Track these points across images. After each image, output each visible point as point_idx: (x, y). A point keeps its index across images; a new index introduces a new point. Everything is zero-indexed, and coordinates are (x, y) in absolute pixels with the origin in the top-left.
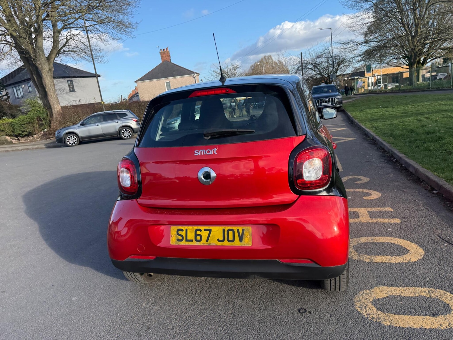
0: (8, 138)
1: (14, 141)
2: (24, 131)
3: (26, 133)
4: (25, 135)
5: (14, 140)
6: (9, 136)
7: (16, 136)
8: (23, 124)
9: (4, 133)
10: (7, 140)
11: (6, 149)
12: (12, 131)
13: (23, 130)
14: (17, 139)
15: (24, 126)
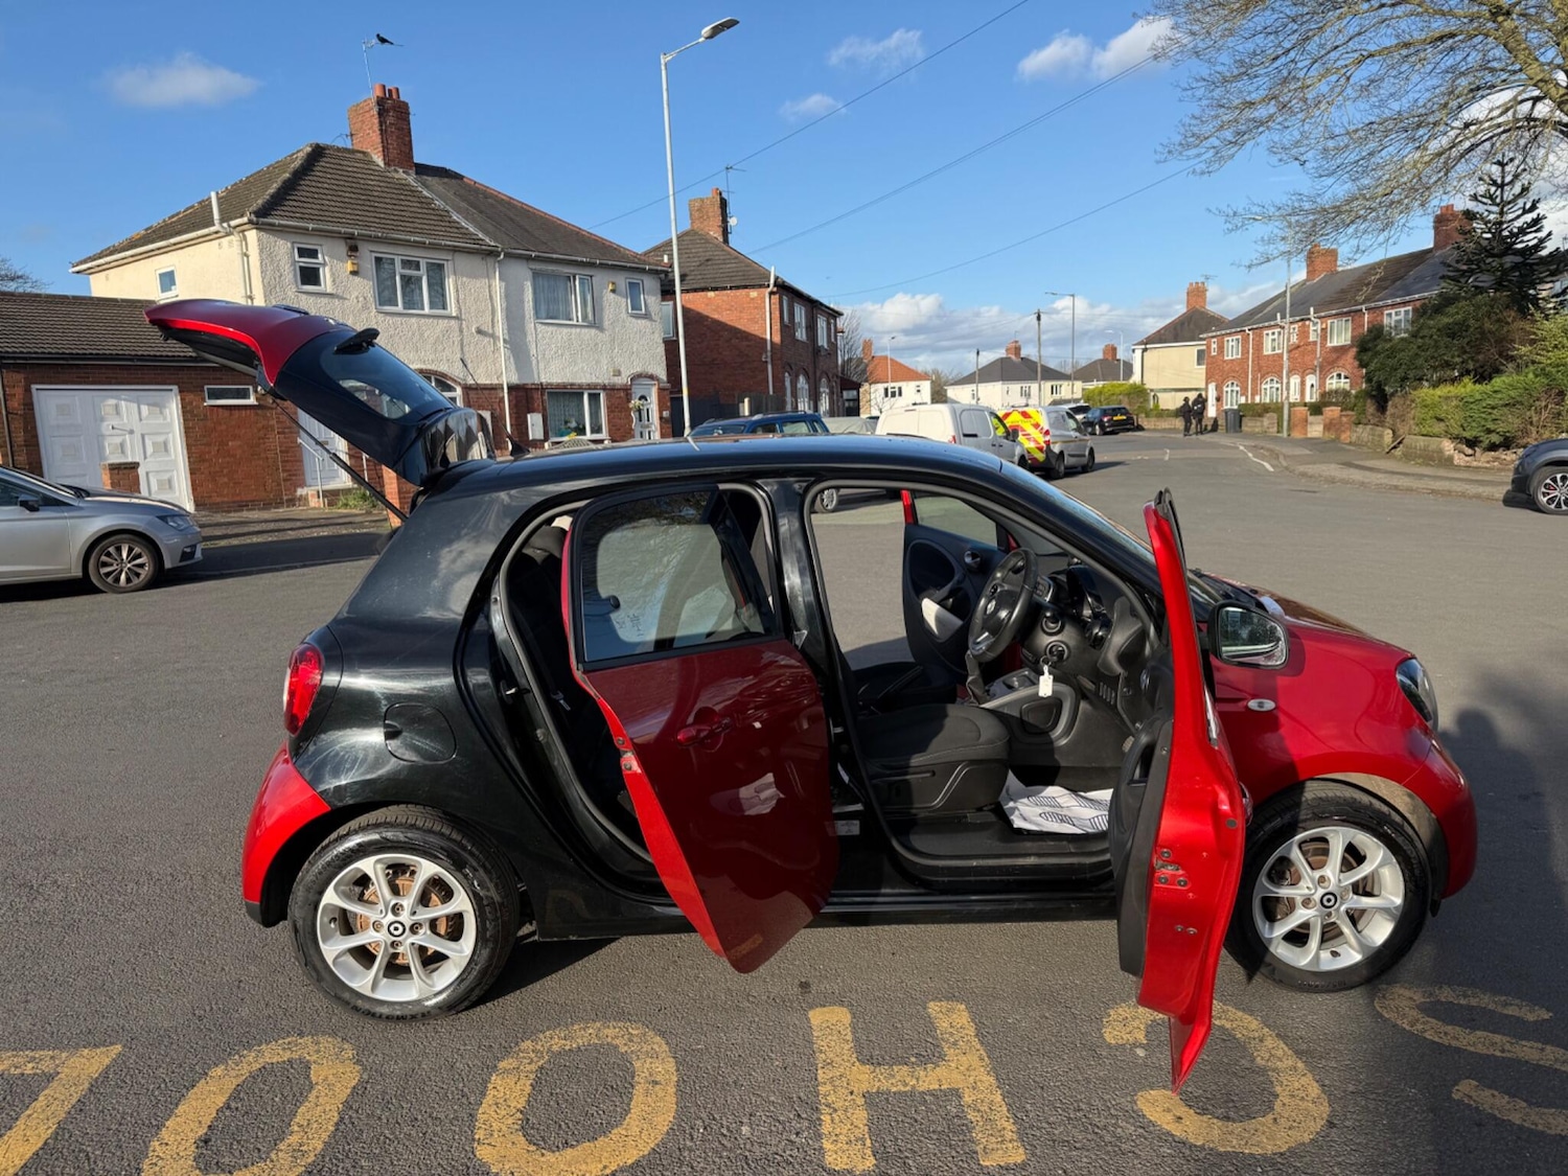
0: (1448, 446)
1: (1459, 459)
2: (1489, 431)
3: (1495, 438)
4: (1493, 447)
5: (1462, 456)
6: (1455, 438)
7: (1472, 443)
8: (1493, 408)
9: (1439, 428)
10: (1441, 451)
11: (1395, 481)
12: (1462, 426)
13: (1491, 426)
14: (1470, 451)
15: (1495, 411)
